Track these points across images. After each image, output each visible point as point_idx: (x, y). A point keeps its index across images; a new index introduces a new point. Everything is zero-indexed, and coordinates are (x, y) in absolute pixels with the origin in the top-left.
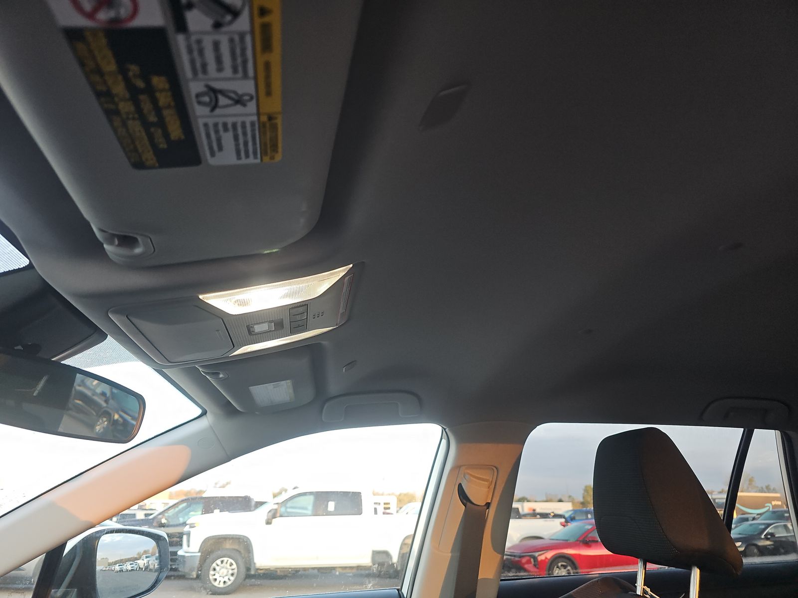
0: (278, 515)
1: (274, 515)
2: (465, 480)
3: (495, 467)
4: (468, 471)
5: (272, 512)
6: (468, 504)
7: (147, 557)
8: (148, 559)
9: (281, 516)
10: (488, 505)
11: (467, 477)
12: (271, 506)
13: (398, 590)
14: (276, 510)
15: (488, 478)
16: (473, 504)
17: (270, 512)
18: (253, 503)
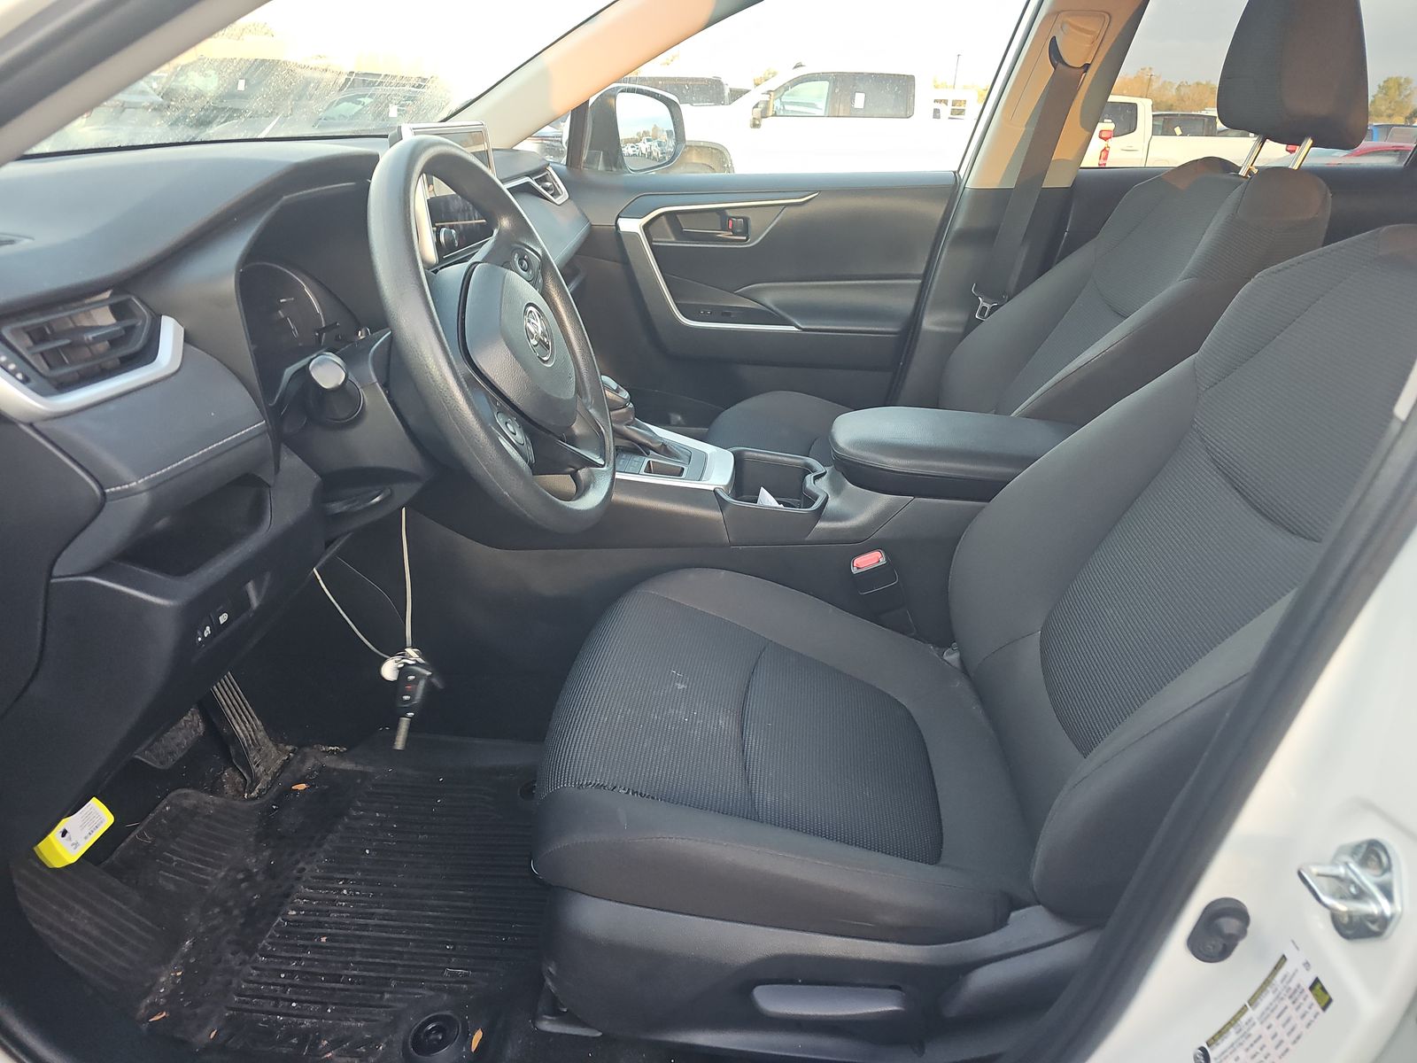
0: (771, 113)
1: (763, 113)
2: (1062, 33)
3: (1109, 15)
4: (1070, 20)
5: (761, 106)
6: (1060, 65)
7: (648, 140)
8: (650, 143)
9: (775, 115)
10: (1086, 67)
11: (1066, 27)
12: (756, 96)
13: (955, 172)
14: (767, 102)
15: (1094, 30)
16: (1066, 64)
17: (756, 106)
18: (727, 92)
